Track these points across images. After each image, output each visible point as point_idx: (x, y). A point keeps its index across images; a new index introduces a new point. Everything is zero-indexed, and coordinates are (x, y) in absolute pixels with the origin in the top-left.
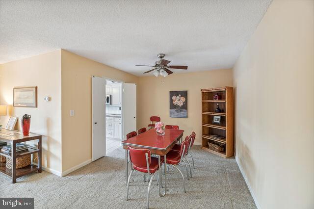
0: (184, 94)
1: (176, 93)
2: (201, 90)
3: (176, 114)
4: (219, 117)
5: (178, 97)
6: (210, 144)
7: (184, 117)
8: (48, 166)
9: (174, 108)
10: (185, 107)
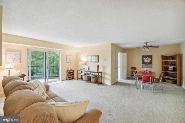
0: (151, 57)
1: (146, 57)
2: (161, 55)
3: (146, 66)
4: (172, 68)
5: (147, 58)
6: (166, 80)
7: (150, 68)
8: (104, 82)
9: (144, 63)
10: (151, 63)
